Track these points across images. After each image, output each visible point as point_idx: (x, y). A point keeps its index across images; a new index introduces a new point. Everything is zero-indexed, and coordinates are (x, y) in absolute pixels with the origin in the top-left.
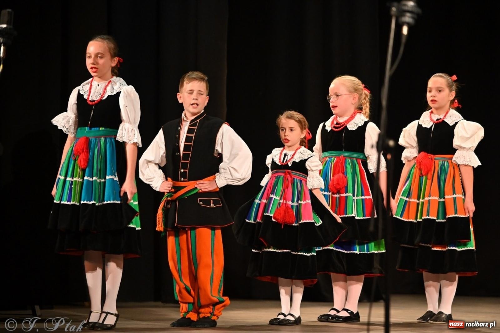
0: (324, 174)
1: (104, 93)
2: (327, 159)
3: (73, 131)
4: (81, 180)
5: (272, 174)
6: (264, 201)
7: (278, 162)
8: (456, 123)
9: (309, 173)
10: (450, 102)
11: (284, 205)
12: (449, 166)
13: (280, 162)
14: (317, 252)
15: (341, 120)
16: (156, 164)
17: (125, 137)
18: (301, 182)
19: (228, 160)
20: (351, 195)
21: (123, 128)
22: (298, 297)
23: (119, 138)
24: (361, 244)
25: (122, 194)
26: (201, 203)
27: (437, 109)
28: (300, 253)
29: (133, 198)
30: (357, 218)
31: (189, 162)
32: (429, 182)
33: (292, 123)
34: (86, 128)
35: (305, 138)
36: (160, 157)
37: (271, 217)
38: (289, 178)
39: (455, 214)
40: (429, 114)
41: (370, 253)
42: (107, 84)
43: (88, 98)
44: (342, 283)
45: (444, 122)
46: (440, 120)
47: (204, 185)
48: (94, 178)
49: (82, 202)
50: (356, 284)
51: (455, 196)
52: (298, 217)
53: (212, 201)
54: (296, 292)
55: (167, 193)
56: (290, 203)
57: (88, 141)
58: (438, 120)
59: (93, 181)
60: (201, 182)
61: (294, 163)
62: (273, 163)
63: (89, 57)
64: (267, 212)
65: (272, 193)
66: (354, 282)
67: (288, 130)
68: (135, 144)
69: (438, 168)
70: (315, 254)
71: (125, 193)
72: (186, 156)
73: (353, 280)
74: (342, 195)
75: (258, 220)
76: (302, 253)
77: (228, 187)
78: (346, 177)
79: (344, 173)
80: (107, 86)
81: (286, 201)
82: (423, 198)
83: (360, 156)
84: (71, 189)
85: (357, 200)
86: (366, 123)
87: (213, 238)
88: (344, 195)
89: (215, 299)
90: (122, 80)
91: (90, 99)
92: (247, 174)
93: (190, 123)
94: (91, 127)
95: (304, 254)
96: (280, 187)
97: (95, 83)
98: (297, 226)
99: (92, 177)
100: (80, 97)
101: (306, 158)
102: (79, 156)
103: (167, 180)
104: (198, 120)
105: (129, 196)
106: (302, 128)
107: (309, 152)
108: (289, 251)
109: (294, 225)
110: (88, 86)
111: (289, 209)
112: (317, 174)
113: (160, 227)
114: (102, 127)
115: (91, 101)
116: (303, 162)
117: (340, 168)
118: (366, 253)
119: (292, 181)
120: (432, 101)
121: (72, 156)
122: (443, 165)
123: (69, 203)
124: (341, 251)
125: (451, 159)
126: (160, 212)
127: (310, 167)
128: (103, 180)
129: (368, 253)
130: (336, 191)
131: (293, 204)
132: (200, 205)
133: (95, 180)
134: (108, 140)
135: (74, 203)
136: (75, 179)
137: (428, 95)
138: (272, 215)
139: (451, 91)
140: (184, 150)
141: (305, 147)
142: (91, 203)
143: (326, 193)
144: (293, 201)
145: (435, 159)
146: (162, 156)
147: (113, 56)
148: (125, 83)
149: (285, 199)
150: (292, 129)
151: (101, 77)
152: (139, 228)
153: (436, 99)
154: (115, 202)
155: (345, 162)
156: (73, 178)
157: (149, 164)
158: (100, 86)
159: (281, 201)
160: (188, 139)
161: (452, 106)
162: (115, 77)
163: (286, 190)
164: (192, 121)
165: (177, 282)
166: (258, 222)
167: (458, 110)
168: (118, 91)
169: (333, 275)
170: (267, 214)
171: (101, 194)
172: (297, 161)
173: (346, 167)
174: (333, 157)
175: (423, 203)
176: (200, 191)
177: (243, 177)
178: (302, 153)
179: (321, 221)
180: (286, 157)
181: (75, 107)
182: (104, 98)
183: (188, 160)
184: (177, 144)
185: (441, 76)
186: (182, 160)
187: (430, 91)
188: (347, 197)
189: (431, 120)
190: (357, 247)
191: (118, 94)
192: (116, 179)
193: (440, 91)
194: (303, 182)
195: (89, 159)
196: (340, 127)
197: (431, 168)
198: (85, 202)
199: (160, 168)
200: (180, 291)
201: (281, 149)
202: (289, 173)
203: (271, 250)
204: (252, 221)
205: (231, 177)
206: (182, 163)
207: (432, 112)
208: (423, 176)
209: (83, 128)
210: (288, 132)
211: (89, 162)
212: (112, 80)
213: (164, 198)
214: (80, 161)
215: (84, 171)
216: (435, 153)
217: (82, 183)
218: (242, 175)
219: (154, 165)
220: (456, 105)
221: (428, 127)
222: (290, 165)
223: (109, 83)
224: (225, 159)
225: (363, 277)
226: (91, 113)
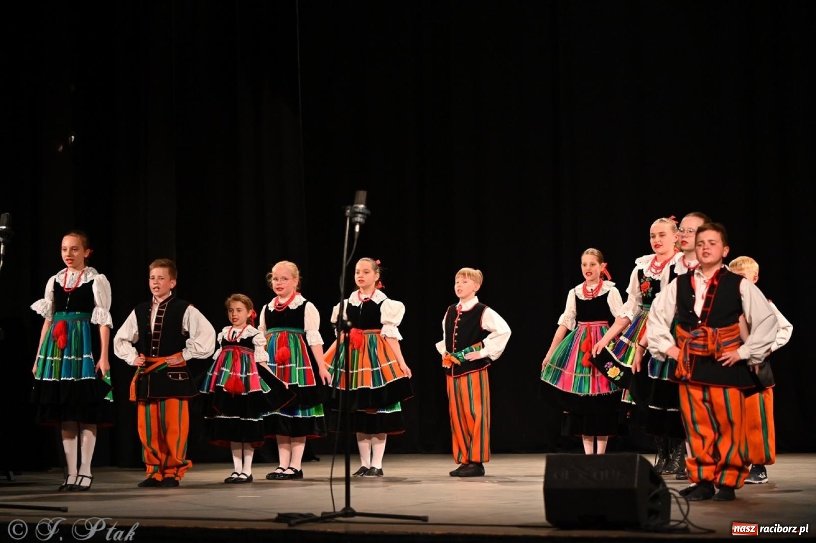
0: (269, 348)
1: (79, 281)
2: (272, 334)
3: (50, 316)
4: (60, 359)
5: (223, 349)
6: (216, 373)
7: (227, 339)
8: (382, 302)
9: (256, 347)
10: (374, 283)
11: (234, 377)
12: (376, 339)
13: (229, 339)
14: (264, 418)
15: (282, 301)
16: (129, 342)
17: (99, 320)
18: (248, 355)
19: (194, 337)
20: (294, 365)
21: (96, 312)
22: (249, 459)
23: (93, 321)
24: (303, 409)
25: (96, 371)
26: (170, 376)
27: (364, 288)
28: (248, 419)
29: (106, 374)
30: (300, 386)
31: (159, 340)
32: (361, 355)
33: (239, 305)
34: (64, 313)
35: (251, 317)
36: (133, 334)
37: (222, 387)
38: (238, 353)
39: (394, 378)
40: (358, 294)
41: (312, 417)
42: (80, 273)
43: (64, 286)
44: (286, 445)
45: (371, 301)
46: (368, 300)
47: (173, 360)
48: (72, 357)
49: (62, 379)
50: (299, 444)
51: (390, 363)
52: (247, 386)
53: (180, 375)
54: (247, 454)
55: (140, 366)
56: (239, 375)
57: (65, 325)
58: (365, 299)
59: (71, 360)
60: (171, 357)
61: (242, 339)
62: (224, 340)
63: (65, 250)
64: (219, 383)
65: (223, 366)
66: (298, 443)
67: (235, 311)
68: (107, 326)
69: (367, 342)
70: (262, 419)
71: (100, 370)
72: (156, 336)
73: (297, 441)
74: (286, 366)
75: (211, 391)
76: (251, 419)
77: (193, 361)
78: (290, 350)
79: (288, 347)
80: (81, 275)
81: (236, 373)
82: (357, 369)
83: (300, 331)
84: (52, 367)
85: (299, 370)
86: (305, 303)
87: (180, 408)
88: (289, 365)
89: (181, 462)
90: (94, 270)
91: (66, 287)
92: (211, 348)
93: (160, 305)
94: (68, 311)
95: (253, 420)
96: (230, 361)
97: (70, 273)
98: (246, 395)
99: (70, 356)
100: (56, 285)
101: (253, 335)
102: (58, 338)
103: (140, 356)
104: (167, 303)
105: (103, 373)
106: (248, 309)
107: (255, 329)
108: (239, 417)
109: (243, 394)
110: (63, 276)
111: (238, 380)
112: (262, 348)
113: (133, 397)
114: (78, 311)
115: (67, 289)
116: (250, 339)
117: (283, 342)
118: (308, 416)
119: (240, 355)
120: (359, 281)
121: (51, 338)
122: (372, 338)
123: (50, 380)
124: (286, 415)
125: (379, 333)
126: (133, 384)
127: (257, 343)
128: (80, 359)
129: (310, 417)
130: (281, 363)
131: (242, 376)
132: (170, 378)
133: (73, 359)
134: (84, 323)
135: (55, 379)
136: (54, 358)
137: (356, 276)
138: (223, 386)
139: (376, 273)
140: (155, 330)
141: (252, 326)
142: (71, 379)
143: (273, 365)
144: (242, 373)
145: (365, 334)
146: (135, 334)
147: (85, 249)
148: (96, 272)
149: (235, 371)
150: (239, 310)
151: (75, 268)
152: (112, 401)
153: (363, 279)
154: (91, 378)
155: (288, 337)
156: (53, 358)
157: (124, 342)
158: (74, 275)
159: (232, 373)
160: (158, 320)
161: (377, 287)
162: (87, 267)
163: (235, 363)
164: (161, 304)
165: (145, 448)
166: (210, 393)
167: (382, 290)
168: (91, 279)
169: (278, 437)
170: (219, 385)
171: (79, 371)
172: (245, 338)
173: (289, 341)
174: (277, 333)
175: (357, 373)
176: (169, 366)
177: (206, 352)
178: (249, 331)
179: (269, 388)
180: (235, 334)
181: (52, 294)
182: (79, 286)
183: (158, 339)
184: (148, 325)
185: (368, 260)
186: (154, 339)
187: (358, 273)
188: (291, 367)
189: (360, 299)
190: (300, 412)
191: (92, 282)
192: (92, 357)
193: (367, 273)
194: (251, 356)
195: (67, 340)
196: (282, 308)
197: (362, 343)
198: (65, 378)
199: (133, 345)
200: (148, 456)
201: (230, 327)
202: (238, 349)
203: (222, 417)
204: (205, 392)
205: (195, 351)
206: (153, 341)
207: (360, 292)
208: (355, 350)
209: (60, 313)
210: (236, 313)
211: (67, 343)
212: (85, 269)
213: (137, 372)
214: (60, 342)
215: (62, 351)
216: (364, 329)
217: (61, 362)
218: (205, 350)
219: (127, 342)
220: (380, 286)
221: (358, 305)
222: (238, 341)
223: (82, 273)
224: (191, 336)
225: (305, 438)
226: (67, 300)
